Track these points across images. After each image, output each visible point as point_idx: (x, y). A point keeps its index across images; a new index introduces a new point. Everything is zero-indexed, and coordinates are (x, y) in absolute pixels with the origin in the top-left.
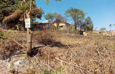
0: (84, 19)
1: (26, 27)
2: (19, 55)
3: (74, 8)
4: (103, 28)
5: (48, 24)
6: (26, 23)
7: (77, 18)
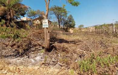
0: (67, 17)
1: (43, 27)
2: (35, 52)
3: (58, 6)
4: (81, 25)
5: (30, 22)
6: (43, 24)
7: (60, 16)
